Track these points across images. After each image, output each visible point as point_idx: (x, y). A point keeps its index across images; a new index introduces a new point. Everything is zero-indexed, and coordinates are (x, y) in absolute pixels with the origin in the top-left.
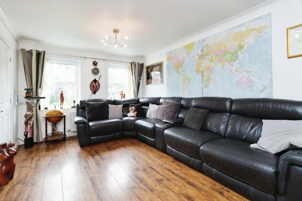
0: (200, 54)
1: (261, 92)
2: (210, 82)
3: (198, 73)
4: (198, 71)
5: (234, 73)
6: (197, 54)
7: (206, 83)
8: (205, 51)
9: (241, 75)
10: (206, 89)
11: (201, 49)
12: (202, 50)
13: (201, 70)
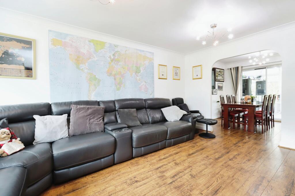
0: (112, 57)
1: (151, 94)
2: (122, 86)
3: (110, 76)
4: (110, 74)
5: (138, 81)
6: (109, 56)
7: (118, 86)
8: (117, 57)
9: (142, 84)
10: (117, 91)
11: (113, 53)
12: (114, 55)
13: (113, 73)
